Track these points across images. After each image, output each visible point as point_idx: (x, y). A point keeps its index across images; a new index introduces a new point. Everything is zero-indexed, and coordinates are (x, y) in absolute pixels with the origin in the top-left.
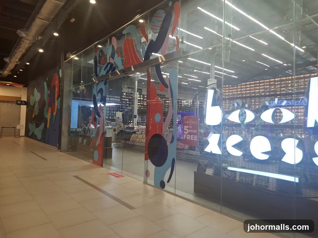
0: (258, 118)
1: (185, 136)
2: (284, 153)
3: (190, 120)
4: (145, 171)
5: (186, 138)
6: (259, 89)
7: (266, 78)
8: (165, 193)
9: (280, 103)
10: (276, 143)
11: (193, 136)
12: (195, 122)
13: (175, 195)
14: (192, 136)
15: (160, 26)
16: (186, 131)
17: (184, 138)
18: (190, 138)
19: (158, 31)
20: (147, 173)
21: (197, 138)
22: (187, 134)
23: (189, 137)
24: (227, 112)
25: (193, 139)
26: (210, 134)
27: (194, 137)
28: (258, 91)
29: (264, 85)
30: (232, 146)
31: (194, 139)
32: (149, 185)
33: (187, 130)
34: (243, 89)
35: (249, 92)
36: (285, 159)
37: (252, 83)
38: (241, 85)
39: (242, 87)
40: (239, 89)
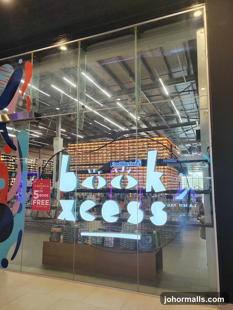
1: (35, 201)
3: (41, 184)
5: (36, 204)
7: (108, 139)
9: (120, 164)
11: (44, 200)
12: (47, 186)
13: (21, 272)
14: (42, 200)
15: (8, 81)
16: (36, 196)
17: (34, 204)
18: (41, 203)
21: (48, 203)
22: (37, 199)
23: (39, 202)
25: (44, 205)
27: (45, 202)
31: (45, 203)
33: (37, 194)
36: (130, 220)
37: (96, 143)
38: (86, 145)
39: (87, 147)
40: (84, 149)
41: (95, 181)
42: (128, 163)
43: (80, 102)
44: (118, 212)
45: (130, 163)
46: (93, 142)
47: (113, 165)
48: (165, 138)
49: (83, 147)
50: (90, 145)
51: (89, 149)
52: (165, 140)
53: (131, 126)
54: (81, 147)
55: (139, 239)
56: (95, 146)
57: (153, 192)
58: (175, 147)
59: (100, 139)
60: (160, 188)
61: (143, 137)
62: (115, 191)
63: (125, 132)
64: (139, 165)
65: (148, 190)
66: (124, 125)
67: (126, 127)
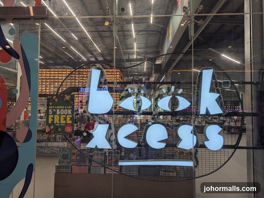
7: (67, 68)
26: (95, 126)
28: (61, 78)
30: (124, 138)
34: (47, 75)
35: (53, 78)
36: (181, 146)
37: (55, 70)
38: (46, 71)
39: (47, 72)
40: (44, 74)
44: (166, 137)
46: (53, 69)
49: (43, 72)
50: (50, 71)
51: (49, 75)
52: (118, 72)
56: (55, 72)
57: (208, 114)
59: (58, 67)
60: (216, 110)
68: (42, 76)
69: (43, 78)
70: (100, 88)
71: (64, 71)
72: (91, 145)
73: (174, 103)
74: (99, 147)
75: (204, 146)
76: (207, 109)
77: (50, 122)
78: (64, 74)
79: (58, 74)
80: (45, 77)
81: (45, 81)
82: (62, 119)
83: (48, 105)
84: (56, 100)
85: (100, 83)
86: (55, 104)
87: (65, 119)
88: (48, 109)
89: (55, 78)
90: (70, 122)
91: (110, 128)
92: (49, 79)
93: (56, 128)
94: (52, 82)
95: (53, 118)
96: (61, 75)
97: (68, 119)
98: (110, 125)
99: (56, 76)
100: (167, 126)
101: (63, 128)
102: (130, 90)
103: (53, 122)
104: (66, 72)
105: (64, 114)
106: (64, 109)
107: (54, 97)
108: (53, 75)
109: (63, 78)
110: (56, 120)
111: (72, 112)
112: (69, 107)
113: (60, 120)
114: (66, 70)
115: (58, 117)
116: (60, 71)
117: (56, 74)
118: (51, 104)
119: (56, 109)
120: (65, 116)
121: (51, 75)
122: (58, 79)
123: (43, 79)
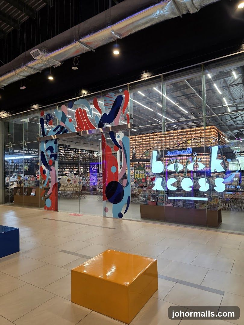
0: (185, 167)
2: (200, 186)
4: (104, 208)
6: (153, 140)
8: (123, 220)
10: (196, 181)
13: (131, 220)
15: (113, 104)
19: (111, 108)
20: (106, 210)
24: (166, 165)
26: (156, 179)
28: (152, 142)
29: (157, 138)
30: (170, 185)
32: (108, 217)
34: (140, 141)
35: (145, 143)
36: (200, 189)
37: (147, 135)
38: (139, 137)
39: (140, 138)
41: (176, 166)
42: (181, 151)
43: (163, 116)
44: (192, 185)
45: (183, 151)
46: (145, 134)
47: (168, 153)
48: (213, 127)
49: (136, 139)
50: (142, 137)
52: (213, 128)
53: (180, 117)
54: (134, 139)
55: (207, 200)
56: (147, 137)
57: (216, 172)
58: (222, 135)
59: (150, 131)
60: (221, 169)
61: (191, 127)
62: (190, 172)
63: (174, 124)
64: (190, 152)
65: (212, 170)
66: (172, 117)
67: (174, 118)
68: (135, 142)
69: (136, 143)
70: (158, 159)
71: (154, 135)
72: (154, 188)
73: (196, 166)
74: (158, 190)
75: (214, 191)
76: (215, 169)
77: (135, 177)
78: (155, 138)
79: (150, 138)
80: (138, 143)
81: (138, 146)
82: (141, 176)
83: (134, 169)
84: (138, 167)
85: (157, 157)
86: (137, 169)
87: (142, 176)
88: (134, 171)
89: (147, 142)
90: (144, 177)
91: (163, 180)
92: (142, 144)
93: (138, 180)
94: (144, 147)
95: (137, 175)
96: (152, 139)
97: (143, 176)
98: (163, 179)
99: (147, 141)
100: (193, 179)
101: (141, 180)
102: (172, 160)
103: (137, 177)
104: (156, 136)
105: (141, 174)
106: (141, 171)
107: (137, 166)
108: (145, 140)
109: (154, 142)
110: (138, 177)
111: (145, 172)
112: (143, 170)
113: (139, 176)
114: (156, 134)
115: (139, 175)
116: (151, 136)
117: (147, 139)
118: (135, 169)
119: (138, 171)
120: (142, 174)
121: (143, 140)
122: (149, 143)
123: (137, 145)
